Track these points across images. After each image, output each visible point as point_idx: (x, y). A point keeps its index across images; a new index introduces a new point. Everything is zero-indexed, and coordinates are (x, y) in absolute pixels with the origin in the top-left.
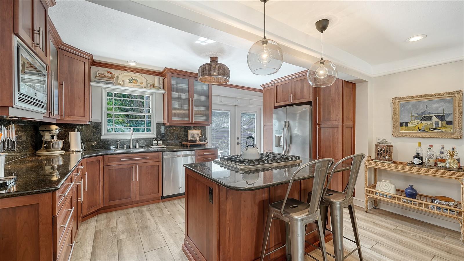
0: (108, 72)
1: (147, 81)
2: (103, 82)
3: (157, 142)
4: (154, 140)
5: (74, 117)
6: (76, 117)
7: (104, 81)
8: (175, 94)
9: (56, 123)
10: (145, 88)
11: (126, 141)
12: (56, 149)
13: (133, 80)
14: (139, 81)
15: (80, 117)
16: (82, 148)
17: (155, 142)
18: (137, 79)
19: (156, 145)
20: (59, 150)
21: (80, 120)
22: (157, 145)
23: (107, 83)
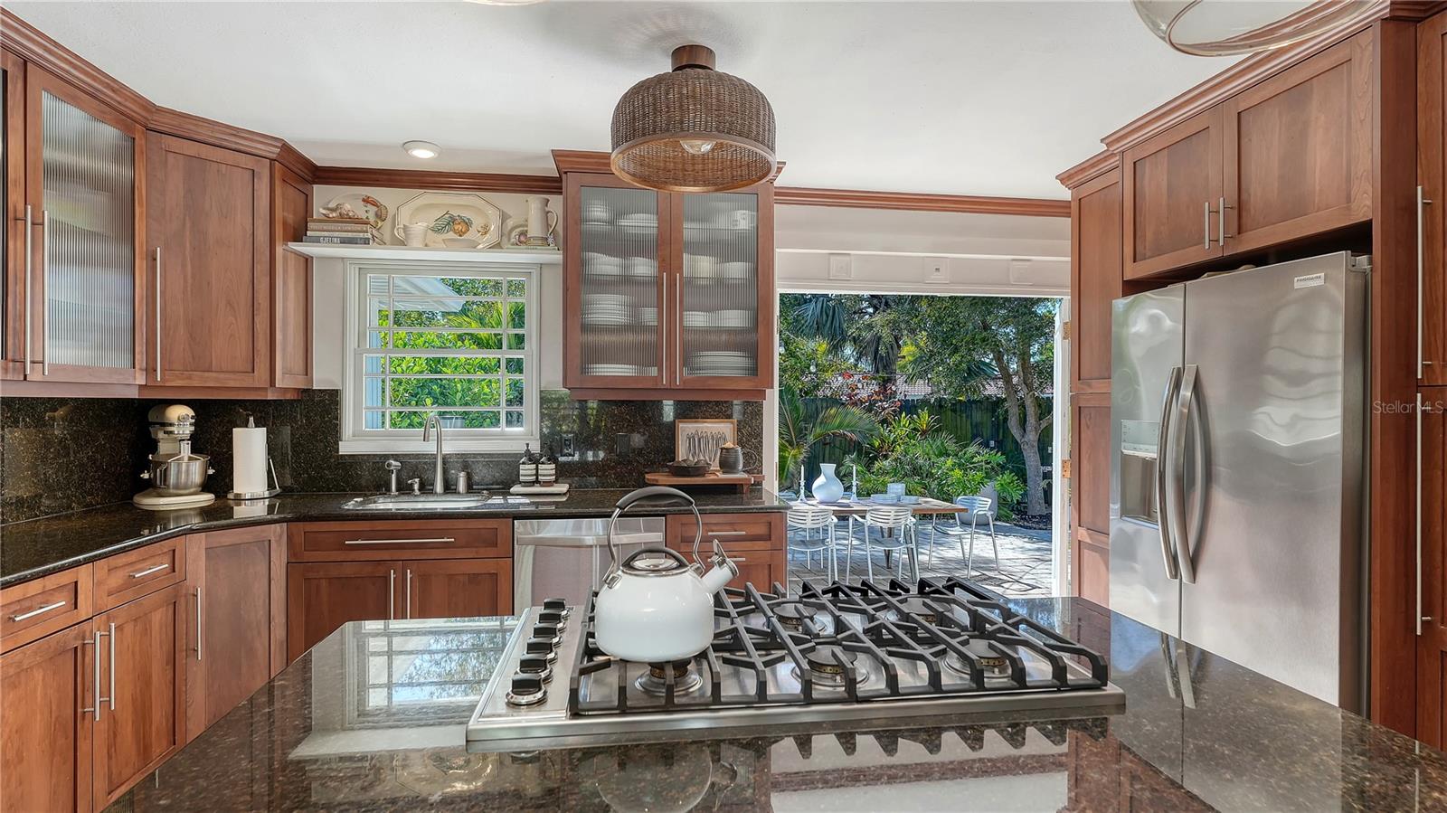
0: (367, 201)
1: (504, 217)
2: (331, 241)
3: (537, 469)
4: (523, 463)
5: (206, 374)
6: (214, 375)
7: (337, 234)
8: (605, 264)
9: (137, 397)
10: (497, 246)
11: (425, 463)
12: (180, 490)
13: (453, 220)
14: (477, 222)
15: (232, 376)
16: (271, 486)
17: (526, 470)
18: (466, 214)
19: (532, 484)
20: (192, 490)
21: (231, 384)
22: (537, 481)
23: (344, 241)
